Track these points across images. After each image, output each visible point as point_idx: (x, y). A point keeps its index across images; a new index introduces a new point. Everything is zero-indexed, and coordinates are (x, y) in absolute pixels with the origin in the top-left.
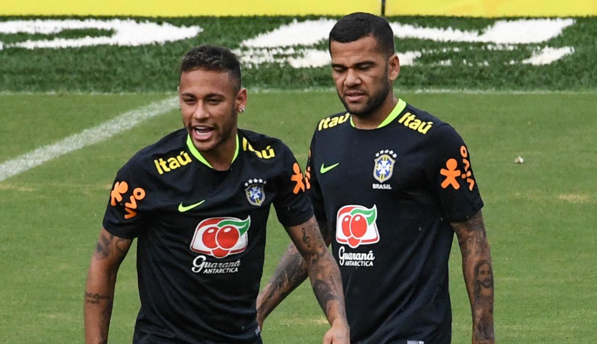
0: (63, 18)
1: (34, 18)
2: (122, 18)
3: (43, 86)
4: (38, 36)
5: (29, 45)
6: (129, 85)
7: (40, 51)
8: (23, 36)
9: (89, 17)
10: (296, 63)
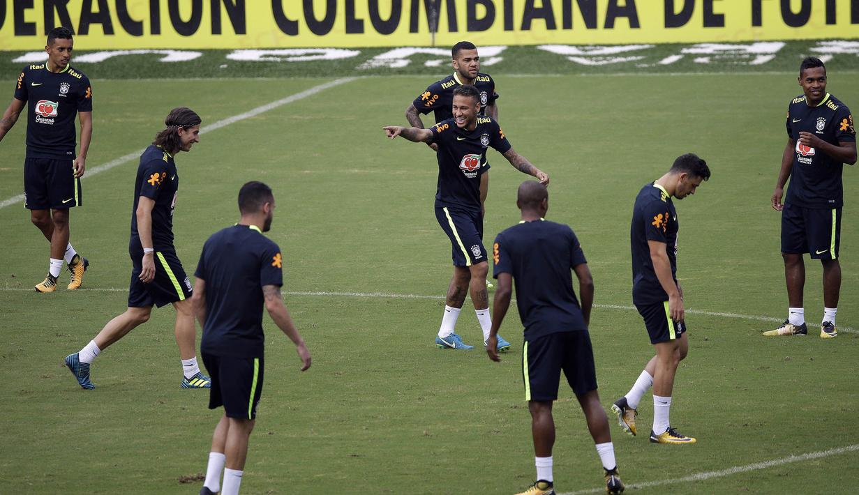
0: (307, 48)
1: (295, 48)
2: (330, 48)
3: (290, 76)
4: (296, 56)
5: (290, 59)
6: (324, 75)
7: (293, 62)
8: (289, 56)
9: (318, 48)
10: (393, 66)
